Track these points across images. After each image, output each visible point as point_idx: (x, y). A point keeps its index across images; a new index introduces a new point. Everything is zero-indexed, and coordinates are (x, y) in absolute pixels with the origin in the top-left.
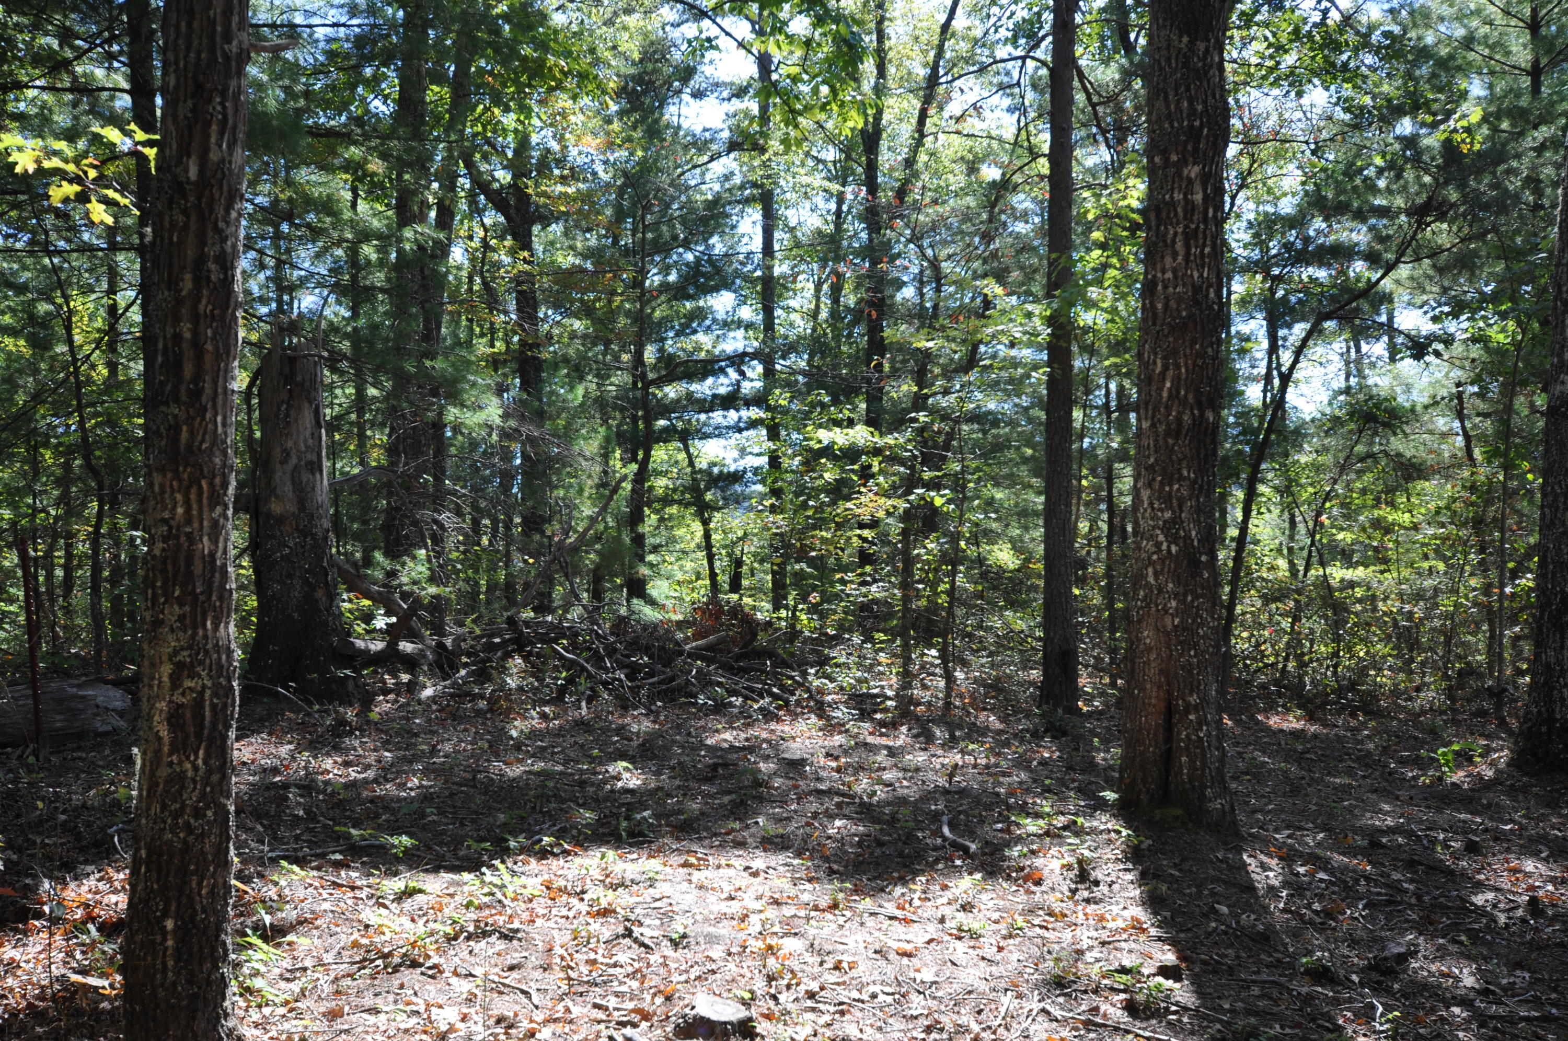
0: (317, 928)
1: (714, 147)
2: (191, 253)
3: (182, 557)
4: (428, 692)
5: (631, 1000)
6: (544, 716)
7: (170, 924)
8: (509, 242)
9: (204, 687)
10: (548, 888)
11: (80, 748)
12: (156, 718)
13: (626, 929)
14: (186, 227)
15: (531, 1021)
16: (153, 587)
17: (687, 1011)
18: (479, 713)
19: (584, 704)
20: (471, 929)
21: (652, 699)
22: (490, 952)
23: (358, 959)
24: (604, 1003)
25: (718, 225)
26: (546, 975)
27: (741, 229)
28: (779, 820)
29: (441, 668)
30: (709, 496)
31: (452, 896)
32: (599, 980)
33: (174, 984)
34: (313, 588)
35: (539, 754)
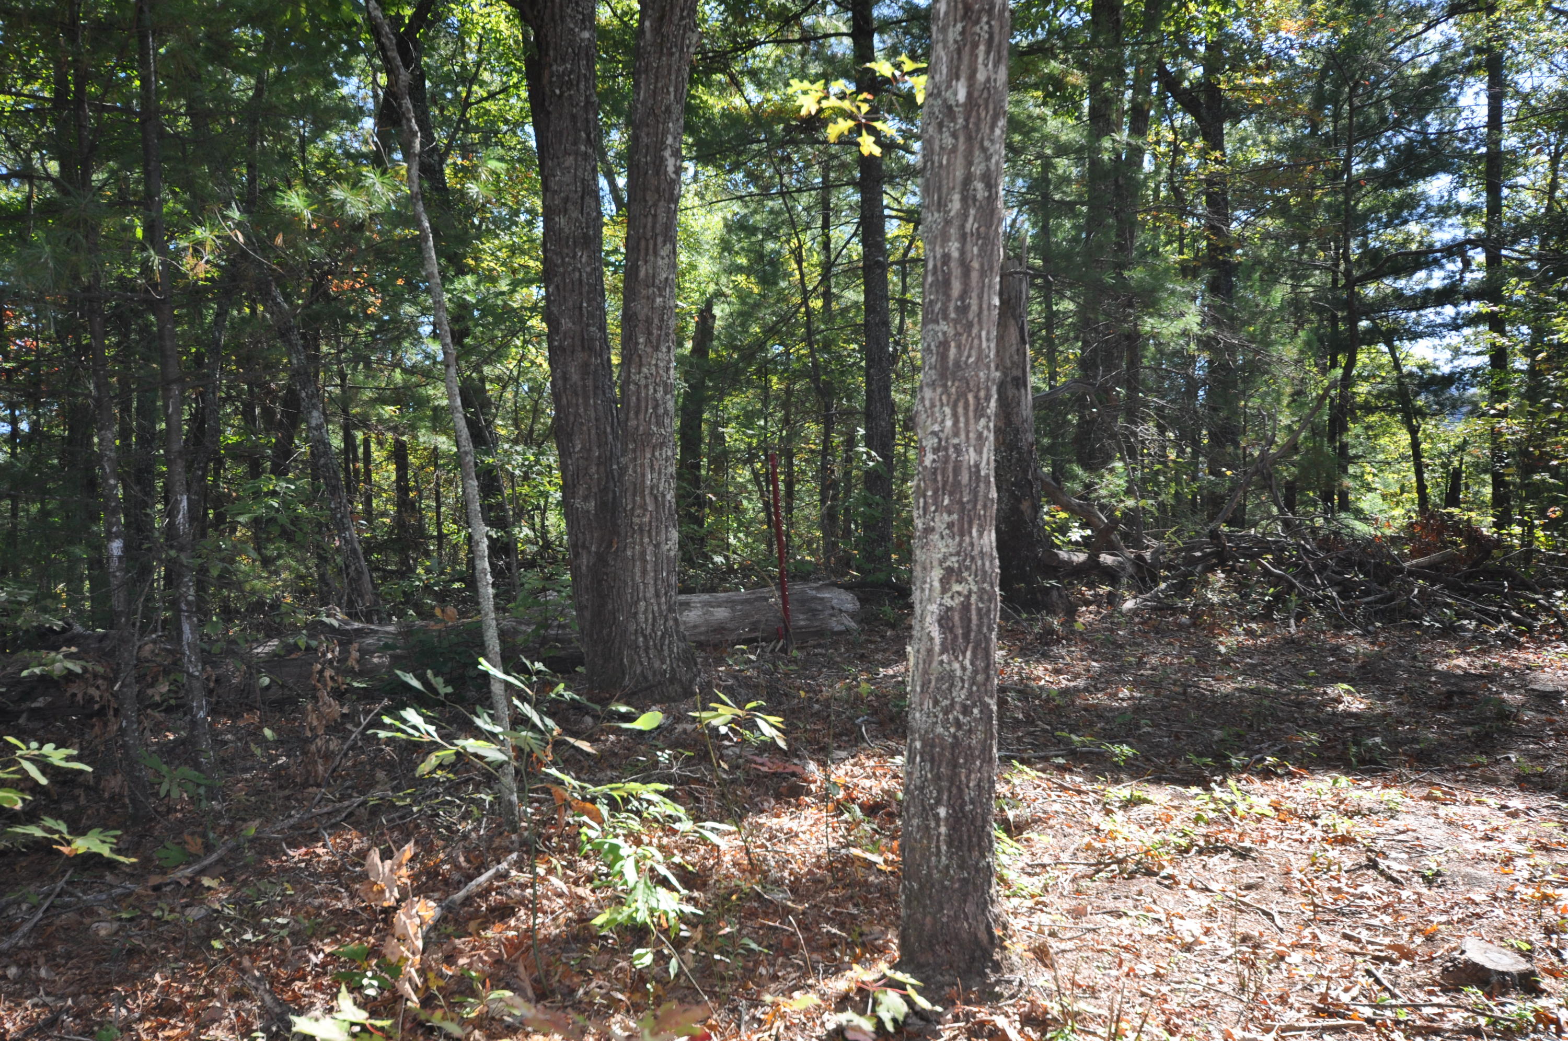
0: (1051, 827)
1: (1431, 13)
2: (959, 174)
3: (950, 467)
4: (1129, 604)
5: (1385, 935)
6: (1250, 633)
7: (942, 812)
8: (1199, 143)
9: (970, 591)
10: (1276, 809)
11: (819, 646)
12: (928, 619)
13: (1369, 859)
14: (954, 150)
15: (1280, 944)
16: (925, 496)
17: (1456, 954)
18: (1181, 627)
19: (1292, 621)
20: (1202, 843)
21: (1369, 618)
22: (1225, 869)
23: (1092, 861)
24: (1354, 934)
25: (1437, 100)
26: (1287, 898)
27: (1462, 102)
28: (1534, 757)
29: (1143, 580)
30: (1420, 402)
31: (1177, 808)
32: (1346, 910)
33: (947, 867)
34: (1018, 500)
35: (1249, 671)
